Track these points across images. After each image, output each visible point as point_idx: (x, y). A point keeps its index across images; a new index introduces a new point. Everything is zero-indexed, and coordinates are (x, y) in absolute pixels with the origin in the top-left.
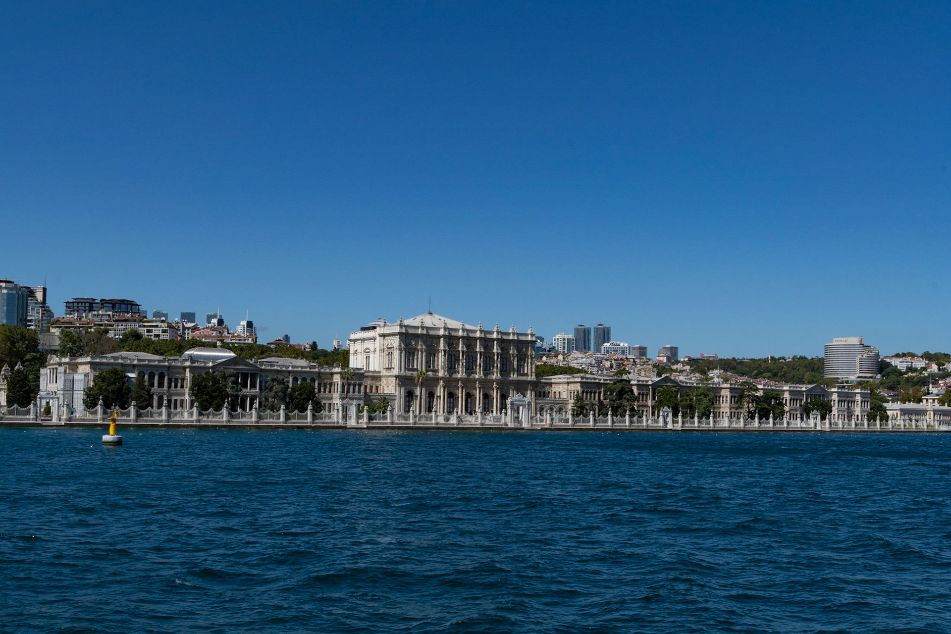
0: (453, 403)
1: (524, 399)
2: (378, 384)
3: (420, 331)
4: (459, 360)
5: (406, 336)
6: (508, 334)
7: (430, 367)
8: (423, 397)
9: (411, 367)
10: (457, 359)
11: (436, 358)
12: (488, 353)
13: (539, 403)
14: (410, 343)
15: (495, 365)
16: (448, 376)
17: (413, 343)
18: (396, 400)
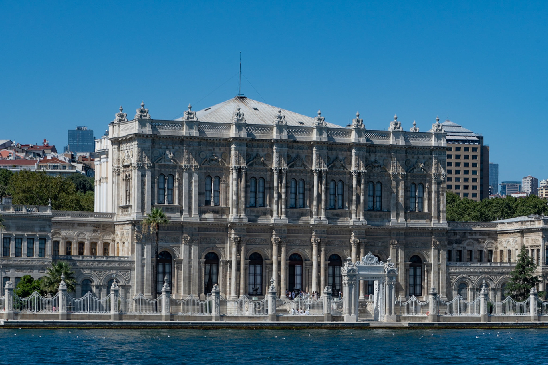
0: (261, 275)
1: (381, 264)
2: (107, 238)
3: (184, 132)
4: (271, 188)
5: (153, 142)
6: (385, 134)
7: (208, 203)
8: (195, 263)
9: (166, 203)
10: (267, 185)
11: (222, 186)
12: (336, 173)
13: (456, 274)
14: (163, 156)
15: (354, 198)
16: (246, 221)
17: (170, 156)
18: (131, 269)
